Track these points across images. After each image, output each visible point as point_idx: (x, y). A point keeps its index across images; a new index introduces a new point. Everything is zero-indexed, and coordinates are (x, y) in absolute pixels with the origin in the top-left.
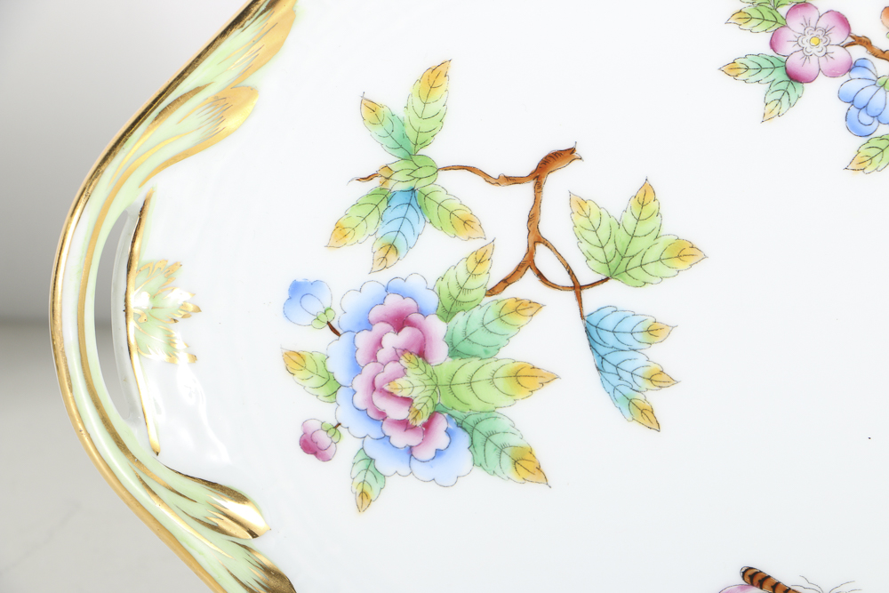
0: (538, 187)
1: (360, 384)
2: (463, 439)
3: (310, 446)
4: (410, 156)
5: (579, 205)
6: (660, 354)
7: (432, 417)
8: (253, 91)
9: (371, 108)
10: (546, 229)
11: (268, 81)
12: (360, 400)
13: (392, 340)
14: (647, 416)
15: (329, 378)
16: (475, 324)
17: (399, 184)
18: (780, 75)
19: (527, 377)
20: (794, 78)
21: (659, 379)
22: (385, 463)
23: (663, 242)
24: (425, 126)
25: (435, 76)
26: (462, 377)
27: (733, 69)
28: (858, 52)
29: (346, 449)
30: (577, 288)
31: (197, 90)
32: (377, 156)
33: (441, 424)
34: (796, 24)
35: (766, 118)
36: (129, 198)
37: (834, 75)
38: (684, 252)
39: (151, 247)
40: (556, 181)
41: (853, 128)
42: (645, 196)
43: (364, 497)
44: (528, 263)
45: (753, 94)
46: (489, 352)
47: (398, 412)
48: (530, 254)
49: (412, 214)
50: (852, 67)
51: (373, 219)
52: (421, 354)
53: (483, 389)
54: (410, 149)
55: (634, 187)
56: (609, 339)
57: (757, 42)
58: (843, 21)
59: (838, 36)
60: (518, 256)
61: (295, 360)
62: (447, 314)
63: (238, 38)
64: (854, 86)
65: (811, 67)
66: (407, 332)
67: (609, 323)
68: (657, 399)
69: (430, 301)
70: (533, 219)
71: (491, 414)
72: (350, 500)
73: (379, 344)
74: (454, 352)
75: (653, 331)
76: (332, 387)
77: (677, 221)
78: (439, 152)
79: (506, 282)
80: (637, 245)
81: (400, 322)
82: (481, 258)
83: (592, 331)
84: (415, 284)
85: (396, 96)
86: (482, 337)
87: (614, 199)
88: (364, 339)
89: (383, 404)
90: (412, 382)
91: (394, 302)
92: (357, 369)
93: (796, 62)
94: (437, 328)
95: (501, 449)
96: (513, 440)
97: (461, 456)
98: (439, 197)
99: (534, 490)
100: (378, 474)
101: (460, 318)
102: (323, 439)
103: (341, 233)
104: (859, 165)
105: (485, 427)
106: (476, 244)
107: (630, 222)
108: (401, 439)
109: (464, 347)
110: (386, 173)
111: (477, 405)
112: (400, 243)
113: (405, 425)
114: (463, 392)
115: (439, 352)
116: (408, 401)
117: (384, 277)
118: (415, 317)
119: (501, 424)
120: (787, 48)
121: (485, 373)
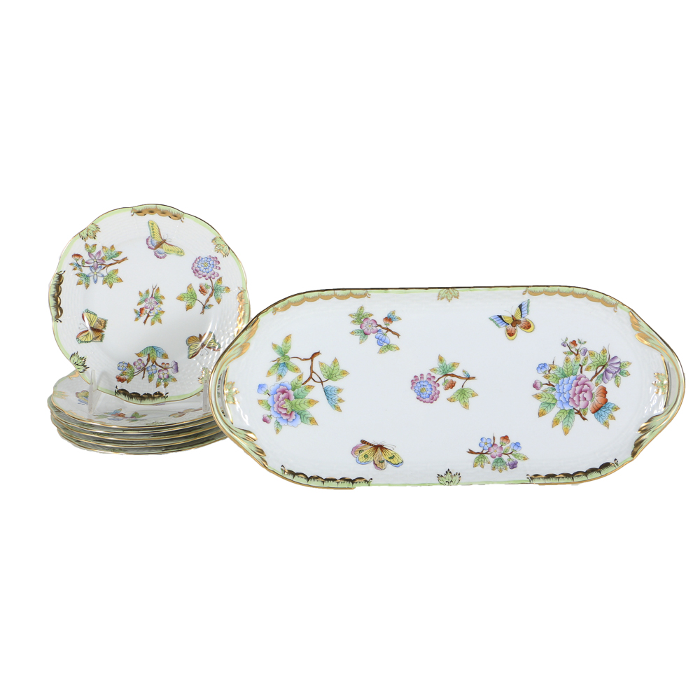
0: (312, 361)
1: (275, 406)
2: (299, 417)
3: (265, 420)
4: (283, 356)
5: (321, 364)
6: (341, 395)
7: (291, 412)
8: (249, 343)
9: (275, 346)
10: (314, 370)
11: (253, 341)
12: (275, 410)
13: (282, 396)
14: (338, 409)
15: (268, 405)
16: (300, 391)
17: (281, 362)
18: (362, 334)
19: (312, 402)
20: (366, 334)
21: (341, 400)
22: (282, 423)
23: (340, 371)
24: (286, 349)
25: (288, 338)
26: (297, 403)
27: (352, 333)
28: (379, 328)
29: (273, 420)
30: (322, 382)
31: (237, 344)
32: (276, 356)
33: (294, 414)
34: (365, 323)
35: (360, 343)
36: (224, 368)
37: (374, 333)
38: (344, 373)
39: (229, 379)
40: (316, 359)
41: (379, 344)
42: (335, 361)
43: (277, 431)
44: (311, 377)
45: (357, 338)
46: (303, 397)
47: (285, 412)
48: (311, 375)
49: (285, 368)
50: (378, 331)
51: (276, 370)
52: (288, 399)
53: (302, 405)
54: (283, 353)
55: (333, 359)
56: (329, 392)
57: (357, 327)
58: (375, 321)
59: (374, 325)
60: (309, 376)
61: (260, 402)
62: (294, 390)
63: (246, 332)
64: (379, 335)
65: (369, 331)
66: (285, 394)
67: (329, 389)
68: (340, 405)
69: (290, 387)
70: (311, 367)
71: (304, 411)
72: (275, 432)
73: (279, 397)
74: (296, 398)
75: (339, 390)
76: (269, 407)
77: (342, 366)
78: (290, 354)
79: (306, 382)
80: (334, 372)
81: (283, 392)
82: (300, 377)
83: (325, 391)
84: (286, 383)
85: (280, 343)
86: (301, 394)
87: (329, 362)
88: (275, 396)
89: (280, 410)
90: (287, 405)
91: (281, 387)
92: (274, 403)
93: (366, 331)
94: (291, 392)
95: (307, 418)
96: (310, 416)
97: (299, 420)
98: (291, 364)
99: (315, 426)
100: (280, 425)
101: (296, 390)
102: (268, 418)
103: (269, 373)
104: (381, 352)
105: (303, 414)
106: (299, 374)
107: (332, 367)
108: (285, 417)
109: (298, 396)
110: (278, 359)
111: (301, 409)
112: (282, 375)
113: (286, 414)
114: (298, 406)
115: (292, 398)
116: (286, 409)
117: (279, 382)
118: (287, 391)
119: (307, 413)
120: (364, 328)
121: (303, 402)
